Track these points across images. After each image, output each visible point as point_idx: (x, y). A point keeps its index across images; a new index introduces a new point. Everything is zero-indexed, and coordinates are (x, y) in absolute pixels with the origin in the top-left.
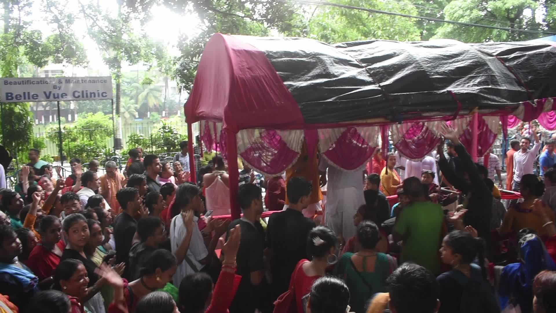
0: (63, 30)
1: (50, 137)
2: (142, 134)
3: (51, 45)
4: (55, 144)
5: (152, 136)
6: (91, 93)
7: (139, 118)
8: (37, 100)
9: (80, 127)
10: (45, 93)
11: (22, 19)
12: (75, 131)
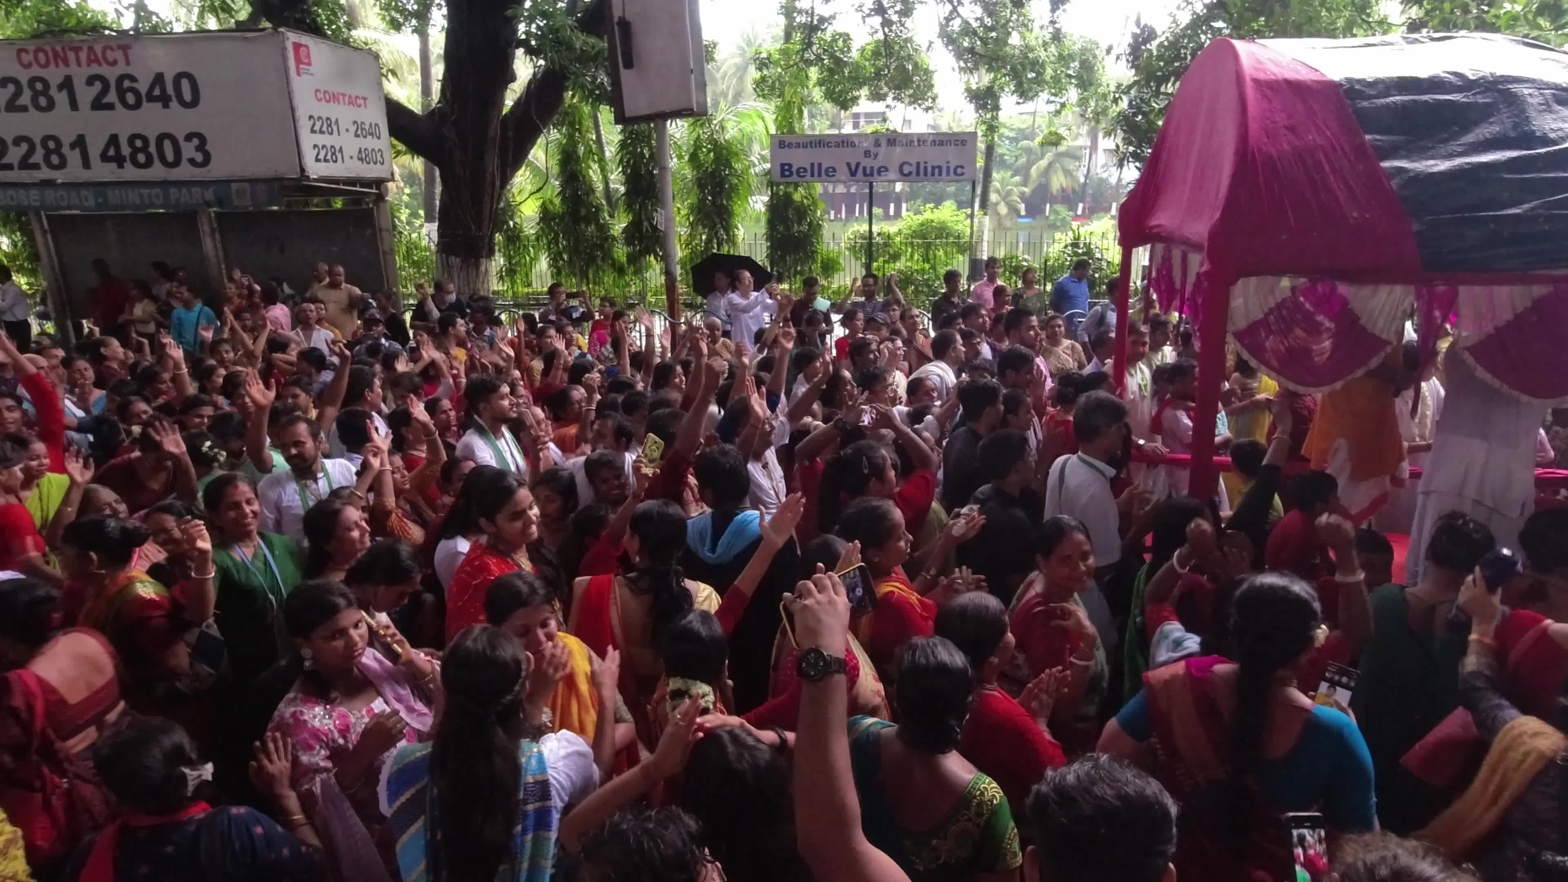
0: (891, 31)
1: (852, 249)
2: (1026, 257)
3: (867, 63)
4: (859, 263)
5: (1046, 261)
6: (933, 168)
7: (1028, 216)
8: (833, 179)
9: (909, 232)
10: (848, 164)
11: (816, 12)
12: (898, 239)
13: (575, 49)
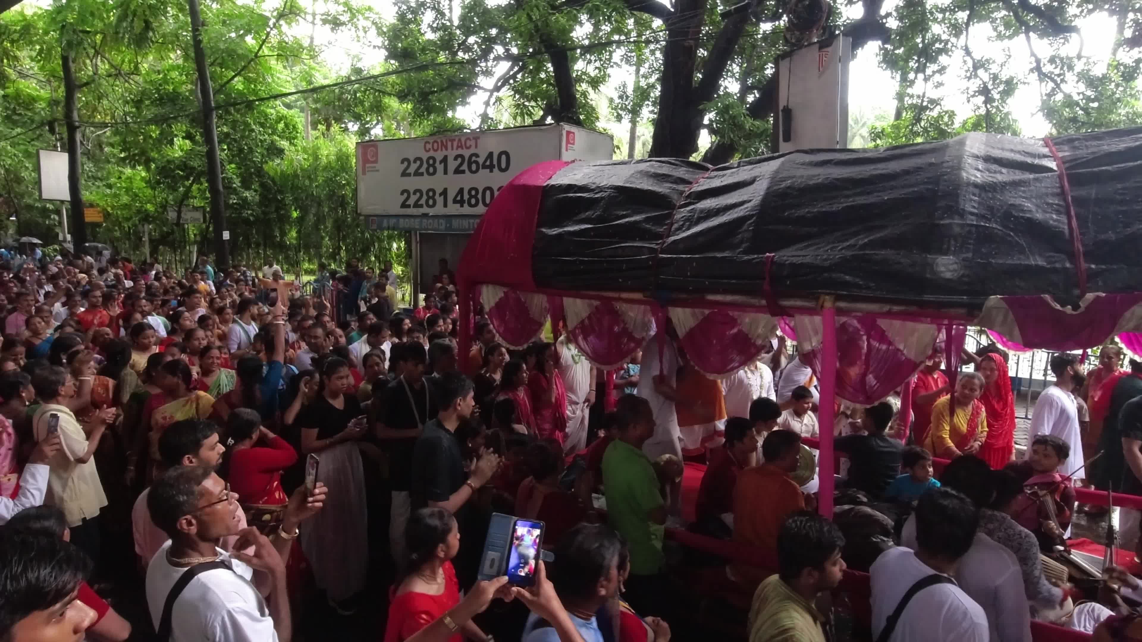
0: (992, 107)
13: (745, 129)
